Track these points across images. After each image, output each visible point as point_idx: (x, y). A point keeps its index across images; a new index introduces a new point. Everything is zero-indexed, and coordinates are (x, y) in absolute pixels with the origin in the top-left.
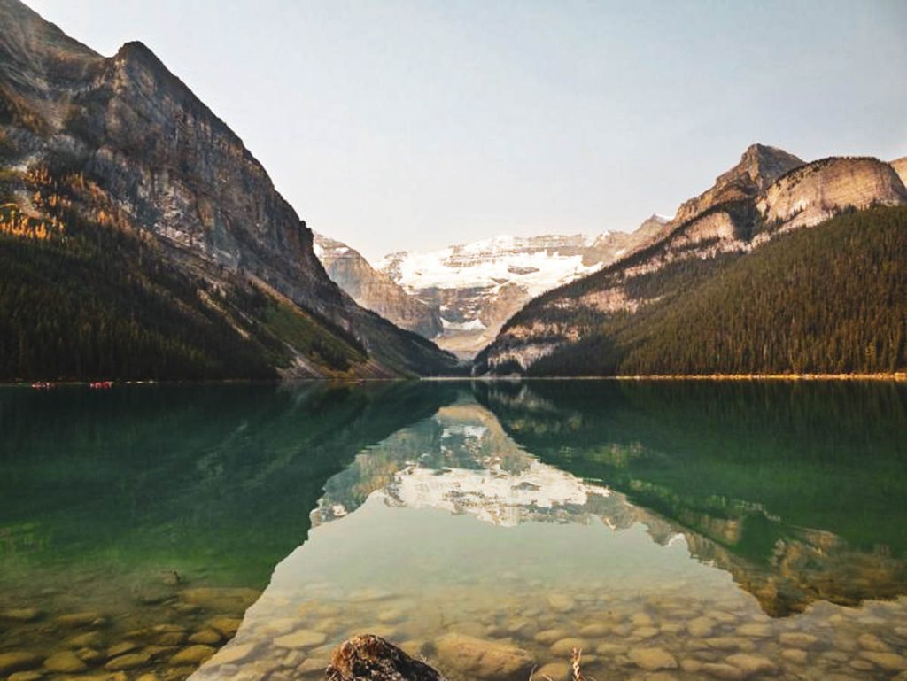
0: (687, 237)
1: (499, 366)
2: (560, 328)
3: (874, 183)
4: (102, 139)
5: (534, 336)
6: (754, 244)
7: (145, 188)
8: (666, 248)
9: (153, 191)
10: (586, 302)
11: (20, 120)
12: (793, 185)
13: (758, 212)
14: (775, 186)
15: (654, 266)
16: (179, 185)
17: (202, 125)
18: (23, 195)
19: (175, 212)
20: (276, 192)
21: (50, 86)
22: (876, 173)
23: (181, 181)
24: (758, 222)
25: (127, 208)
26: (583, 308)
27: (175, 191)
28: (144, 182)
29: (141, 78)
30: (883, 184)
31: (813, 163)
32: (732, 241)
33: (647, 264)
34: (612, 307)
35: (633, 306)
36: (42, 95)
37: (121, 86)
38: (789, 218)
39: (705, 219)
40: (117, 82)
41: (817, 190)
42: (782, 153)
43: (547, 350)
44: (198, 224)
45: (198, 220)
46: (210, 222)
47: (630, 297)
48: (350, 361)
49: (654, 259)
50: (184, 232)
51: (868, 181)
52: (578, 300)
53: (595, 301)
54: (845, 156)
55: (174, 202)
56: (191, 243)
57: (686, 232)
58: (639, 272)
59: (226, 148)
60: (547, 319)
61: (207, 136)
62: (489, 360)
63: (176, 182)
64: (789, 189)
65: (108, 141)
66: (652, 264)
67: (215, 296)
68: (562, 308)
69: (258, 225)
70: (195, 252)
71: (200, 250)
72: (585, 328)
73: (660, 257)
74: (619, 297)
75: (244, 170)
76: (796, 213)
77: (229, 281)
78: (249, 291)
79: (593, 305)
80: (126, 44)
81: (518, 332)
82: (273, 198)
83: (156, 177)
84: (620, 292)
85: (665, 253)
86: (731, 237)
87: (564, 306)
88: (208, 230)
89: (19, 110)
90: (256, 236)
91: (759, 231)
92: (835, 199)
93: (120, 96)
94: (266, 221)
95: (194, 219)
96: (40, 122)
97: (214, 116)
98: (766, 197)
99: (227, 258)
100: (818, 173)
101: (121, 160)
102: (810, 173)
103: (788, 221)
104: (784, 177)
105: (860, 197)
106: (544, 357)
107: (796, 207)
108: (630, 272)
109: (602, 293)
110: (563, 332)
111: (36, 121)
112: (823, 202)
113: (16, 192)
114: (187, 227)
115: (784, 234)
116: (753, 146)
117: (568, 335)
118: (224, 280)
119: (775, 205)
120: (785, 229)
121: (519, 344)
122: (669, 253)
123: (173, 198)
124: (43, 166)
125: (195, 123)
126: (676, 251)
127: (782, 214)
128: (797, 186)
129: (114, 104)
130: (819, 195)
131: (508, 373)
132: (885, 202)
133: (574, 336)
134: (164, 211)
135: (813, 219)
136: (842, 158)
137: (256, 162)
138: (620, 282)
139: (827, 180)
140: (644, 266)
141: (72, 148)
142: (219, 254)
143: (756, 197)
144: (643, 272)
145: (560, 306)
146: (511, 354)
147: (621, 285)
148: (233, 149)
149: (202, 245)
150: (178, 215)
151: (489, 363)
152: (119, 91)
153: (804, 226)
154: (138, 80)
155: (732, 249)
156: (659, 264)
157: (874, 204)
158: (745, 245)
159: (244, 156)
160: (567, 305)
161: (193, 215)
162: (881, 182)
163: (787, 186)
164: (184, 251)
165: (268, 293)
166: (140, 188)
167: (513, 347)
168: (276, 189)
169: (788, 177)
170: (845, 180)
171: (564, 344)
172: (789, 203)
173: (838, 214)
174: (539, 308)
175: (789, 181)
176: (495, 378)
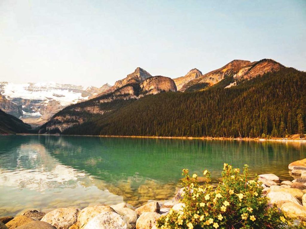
0: (120, 92)
1: (51, 130)
2: (76, 118)
3: (170, 85)
5: (66, 120)
6: (139, 97)
8: (114, 95)
10: (86, 110)
12: (150, 82)
13: (140, 88)
14: (145, 81)
15: (110, 100)
22: (170, 82)
24: (140, 91)
30: (172, 85)
31: (156, 76)
32: (133, 95)
34: (95, 112)
35: (102, 113)
38: (149, 91)
39: (126, 88)
41: (156, 84)
42: (145, 71)
43: (71, 125)
47: (101, 110)
49: (110, 98)
51: (168, 84)
52: (83, 109)
53: (89, 110)
54: (164, 76)
57: (120, 91)
58: (105, 101)
60: (72, 114)
62: (47, 128)
64: (149, 82)
66: (109, 99)
68: (77, 111)
72: (85, 119)
73: (112, 97)
74: (98, 109)
76: (151, 90)
79: (89, 111)
81: (60, 118)
84: (98, 107)
85: (113, 96)
86: (133, 94)
87: (78, 110)
91: (141, 93)
92: (160, 87)
98: (143, 84)
100: (157, 79)
102: (155, 79)
104: (148, 79)
105: (166, 88)
106: (69, 128)
107: (151, 88)
108: (102, 101)
109: (92, 107)
110: (77, 119)
112: (157, 87)
115: (147, 96)
116: (138, 68)
117: (79, 120)
119: (145, 87)
120: (147, 94)
121: (60, 123)
122: (114, 97)
126: (117, 96)
127: (147, 89)
128: (151, 82)
130: (157, 86)
131: (55, 133)
132: (172, 90)
133: (81, 121)
135: (155, 93)
138: (98, 104)
139: (159, 82)
140: (106, 100)
143: (140, 83)
144: (106, 101)
145: (76, 110)
146: (56, 126)
147: (98, 105)
151: (47, 129)
153: (153, 94)
155: (133, 98)
156: (111, 100)
157: (170, 90)
158: (137, 97)
160: (79, 110)
167: (57, 124)
169: (149, 79)
170: (163, 83)
171: (77, 123)
172: (149, 86)
173: (161, 92)
174: (69, 110)
175: (149, 80)
176: (49, 135)
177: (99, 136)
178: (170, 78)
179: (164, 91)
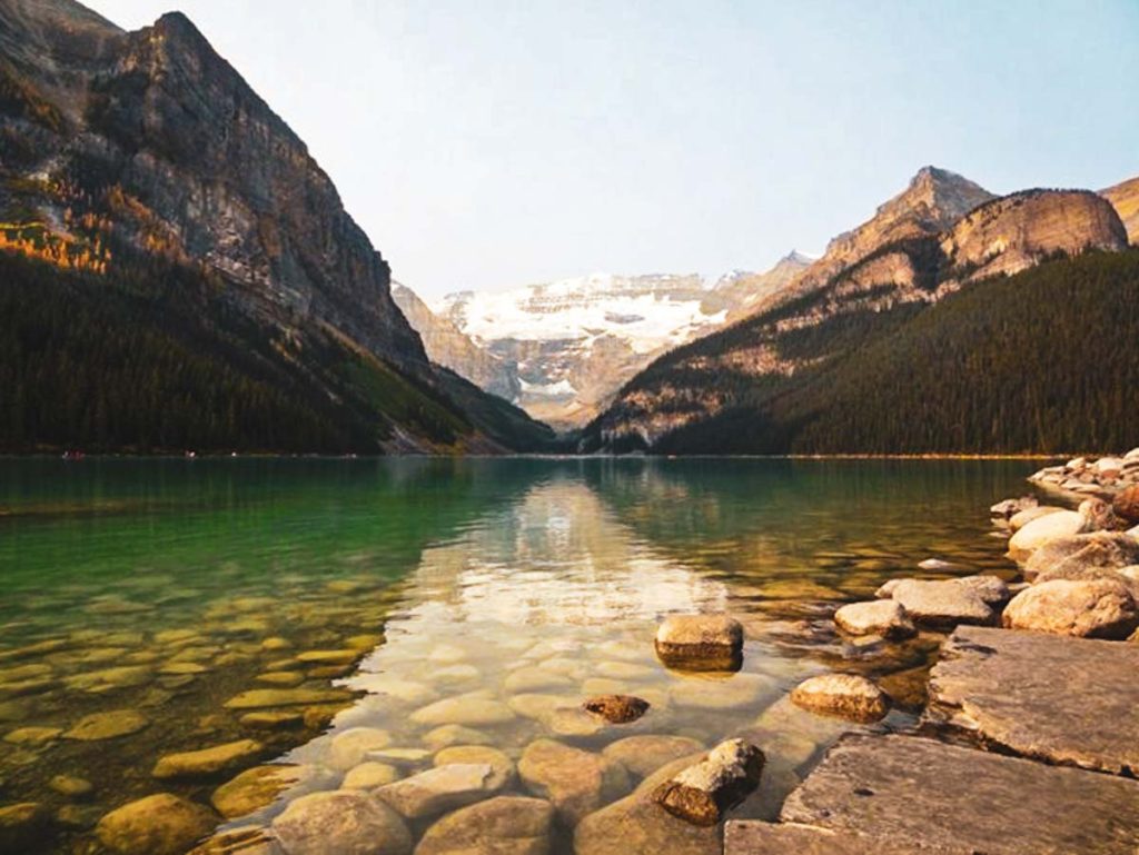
0: (856, 283)
1: (617, 441)
2: (695, 394)
3: (1089, 223)
4: (140, 140)
5: (662, 403)
6: (940, 294)
7: (195, 203)
8: (829, 296)
9: (205, 210)
10: (727, 361)
11: (33, 113)
12: (988, 222)
13: (943, 254)
14: (964, 221)
15: (815, 318)
16: (238, 202)
17: (258, 124)
18: (49, 211)
19: (233, 238)
20: (345, 213)
21: (58, 66)
22: (1091, 211)
23: (240, 198)
24: (944, 266)
25: (176, 231)
26: (723, 368)
27: (233, 210)
28: (194, 197)
29: (184, 61)
30: (1099, 223)
31: (1013, 195)
32: (913, 290)
33: (805, 316)
34: (760, 368)
35: (788, 368)
36: (50, 79)
37: (159, 71)
38: (983, 262)
39: (877, 261)
40: (155, 64)
41: (1020, 228)
42: (958, 177)
43: (679, 421)
44: (260, 254)
45: (260, 249)
46: (276, 251)
47: (784, 357)
48: (455, 433)
49: (814, 310)
50: (244, 264)
51: (1081, 219)
52: (717, 360)
53: (739, 361)
54: (1054, 187)
55: (232, 225)
56: (253, 277)
57: (854, 277)
58: (795, 325)
59: (287, 155)
60: (678, 383)
61: (264, 140)
62: (603, 432)
63: (234, 199)
64: (983, 226)
65: (148, 143)
66: (812, 316)
67: (290, 347)
68: (698, 369)
69: (325, 256)
70: (259, 290)
71: (265, 287)
72: (727, 395)
73: (821, 307)
74: (770, 356)
75: (308, 183)
76: (993, 257)
77: (301, 328)
78: (324, 341)
79: (736, 365)
80: (164, 16)
81: (640, 398)
82: (342, 221)
83: (209, 191)
84: (772, 350)
85: (827, 302)
86: (911, 284)
87: (700, 366)
88: (273, 261)
89: (30, 100)
90: (322, 269)
91: (947, 278)
92: (1039, 241)
93: (160, 84)
94: (334, 251)
95: (256, 248)
96: (56, 115)
97: (271, 112)
98: (953, 236)
99: (294, 298)
100: (1020, 208)
101: (166, 170)
102: (1010, 207)
103: (981, 266)
104: (976, 210)
105: (1071, 239)
106: (675, 429)
107: (993, 248)
108: (783, 326)
109: (749, 351)
110: (698, 399)
111: (51, 113)
112: (1026, 243)
113: (40, 208)
114: (248, 256)
115: (977, 283)
116: (924, 170)
117: (705, 403)
118: (294, 326)
119: (965, 247)
120: (977, 276)
121: (642, 414)
122: (833, 302)
123: (231, 220)
124: (69, 174)
125: (248, 122)
126: (840, 300)
127: (973, 256)
128: (994, 223)
129: (152, 94)
130: (1022, 235)
131: (628, 450)
132: (1102, 245)
133: (713, 404)
134: (219, 237)
135: (1014, 267)
136: (1050, 190)
137: (322, 173)
138: (771, 337)
139: (1032, 216)
140: (802, 318)
141: (104, 152)
142: (288, 294)
143: (940, 234)
144: (800, 325)
145: (694, 366)
146: (632, 426)
147: (773, 341)
148: (295, 156)
149: (267, 282)
150: (237, 242)
151: (603, 437)
152: (158, 78)
153: (1003, 274)
154: (181, 63)
155: (913, 299)
156: (820, 316)
157: (1089, 248)
158: (929, 294)
159: (308, 167)
160: (704, 364)
161: (255, 241)
162: (1096, 221)
163: (981, 223)
164: (243, 288)
165: (345, 344)
166: (190, 206)
167: (634, 417)
168: (348, 208)
169: (980, 211)
170: (1053, 217)
171: (700, 414)
172: (983, 243)
173: (1046, 259)
174: (668, 368)
175: (983, 216)
176: (610, 456)
177: (789, 456)
178: (1087, 193)
179: (1060, 254)
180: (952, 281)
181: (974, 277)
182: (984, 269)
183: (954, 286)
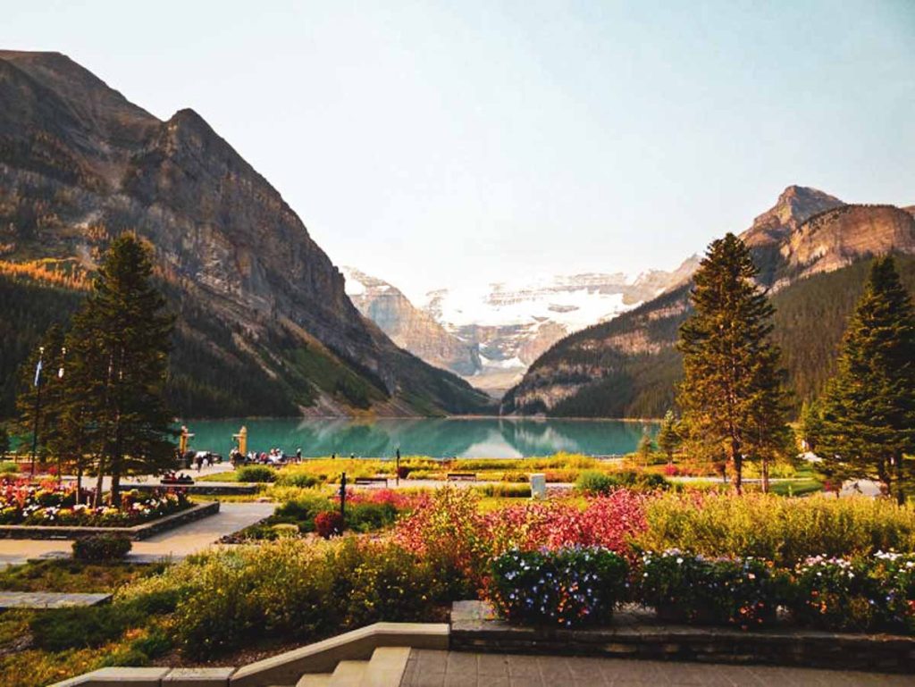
1: (526, 406)
2: (585, 369)
3: (893, 231)
4: (154, 197)
5: (560, 376)
6: (776, 289)
7: (190, 240)
9: (196, 244)
10: (609, 344)
11: (84, 182)
12: (814, 231)
13: (781, 257)
14: (797, 232)
15: (678, 309)
16: (220, 237)
17: (244, 181)
18: (83, 250)
19: (215, 262)
20: (311, 240)
21: (111, 148)
22: (894, 221)
23: (222, 234)
24: (780, 267)
25: (174, 259)
26: (608, 349)
27: (216, 243)
28: (189, 235)
29: (191, 141)
30: (902, 232)
33: (670, 307)
34: (635, 349)
35: (656, 349)
36: (104, 157)
37: (172, 150)
38: (809, 264)
40: (169, 145)
41: (836, 236)
43: (572, 391)
44: (235, 273)
45: (235, 269)
46: (247, 270)
47: (653, 340)
48: (371, 400)
49: (678, 303)
50: (223, 280)
51: (887, 228)
52: (603, 342)
53: (619, 343)
54: (864, 204)
55: (215, 253)
56: (229, 289)
58: (662, 315)
59: (265, 201)
60: (573, 360)
61: (248, 192)
62: (516, 399)
63: (217, 235)
64: (810, 235)
65: (159, 199)
66: (676, 307)
67: (249, 339)
68: (588, 349)
69: (293, 271)
70: (231, 298)
71: (238, 296)
72: (608, 370)
73: (683, 300)
74: (642, 340)
75: (281, 221)
76: (816, 259)
77: (263, 324)
78: (280, 333)
79: (617, 347)
80: (179, 112)
81: (544, 372)
82: (308, 245)
83: (200, 230)
84: (644, 335)
87: (589, 347)
88: (244, 277)
89: (84, 173)
90: (290, 281)
91: (781, 276)
92: (854, 245)
93: (171, 159)
94: (300, 268)
95: (232, 268)
96: (101, 183)
97: (255, 172)
98: (789, 243)
99: (260, 303)
100: (837, 221)
101: (169, 217)
102: (829, 220)
103: (808, 267)
104: (805, 223)
105: (878, 244)
106: (568, 398)
107: (817, 253)
108: (654, 315)
109: (626, 335)
110: (587, 373)
111: (98, 183)
112: (842, 248)
113: (78, 247)
114: (226, 275)
115: (804, 280)
116: (789, 188)
117: (592, 376)
118: (259, 323)
119: (797, 251)
120: (805, 274)
121: (544, 385)
123: (214, 250)
124: (101, 223)
125: (237, 180)
127: (802, 259)
128: (818, 232)
129: (165, 165)
130: (838, 242)
131: (533, 413)
132: (903, 249)
134: (206, 262)
135: (832, 266)
136: (861, 206)
137: (292, 213)
138: (644, 324)
139: (846, 227)
140: (668, 309)
141: (127, 207)
142: (254, 300)
143: (780, 242)
144: (667, 315)
145: (585, 348)
147: (645, 328)
148: (271, 202)
149: (239, 292)
150: (218, 264)
151: (516, 403)
152: (171, 154)
153: (823, 272)
154: (188, 143)
156: (683, 308)
157: (892, 251)
158: (767, 289)
159: (282, 208)
160: (592, 346)
161: (232, 264)
162: (898, 229)
163: (808, 232)
164: (223, 298)
165: (298, 335)
166: (185, 241)
167: (539, 388)
168: (312, 237)
169: (808, 223)
170: (864, 227)
171: (588, 384)
172: (810, 249)
173: (857, 260)
174: (566, 350)
175: (810, 227)
176: (520, 418)
178: (891, 207)
179: (870, 255)
180: (784, 279)
181: (802, 275)
182: (809, 270)
183: (786, 283)
